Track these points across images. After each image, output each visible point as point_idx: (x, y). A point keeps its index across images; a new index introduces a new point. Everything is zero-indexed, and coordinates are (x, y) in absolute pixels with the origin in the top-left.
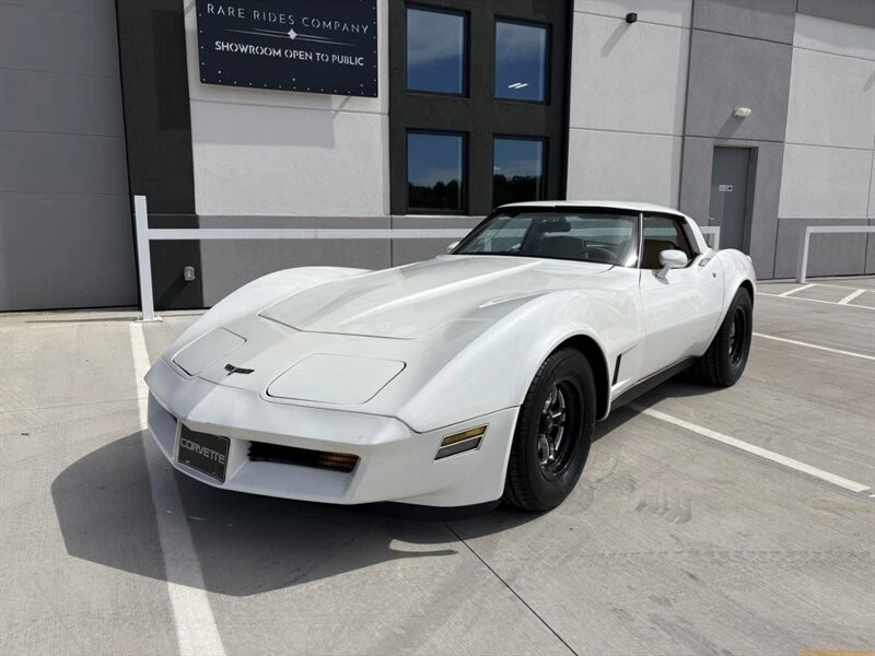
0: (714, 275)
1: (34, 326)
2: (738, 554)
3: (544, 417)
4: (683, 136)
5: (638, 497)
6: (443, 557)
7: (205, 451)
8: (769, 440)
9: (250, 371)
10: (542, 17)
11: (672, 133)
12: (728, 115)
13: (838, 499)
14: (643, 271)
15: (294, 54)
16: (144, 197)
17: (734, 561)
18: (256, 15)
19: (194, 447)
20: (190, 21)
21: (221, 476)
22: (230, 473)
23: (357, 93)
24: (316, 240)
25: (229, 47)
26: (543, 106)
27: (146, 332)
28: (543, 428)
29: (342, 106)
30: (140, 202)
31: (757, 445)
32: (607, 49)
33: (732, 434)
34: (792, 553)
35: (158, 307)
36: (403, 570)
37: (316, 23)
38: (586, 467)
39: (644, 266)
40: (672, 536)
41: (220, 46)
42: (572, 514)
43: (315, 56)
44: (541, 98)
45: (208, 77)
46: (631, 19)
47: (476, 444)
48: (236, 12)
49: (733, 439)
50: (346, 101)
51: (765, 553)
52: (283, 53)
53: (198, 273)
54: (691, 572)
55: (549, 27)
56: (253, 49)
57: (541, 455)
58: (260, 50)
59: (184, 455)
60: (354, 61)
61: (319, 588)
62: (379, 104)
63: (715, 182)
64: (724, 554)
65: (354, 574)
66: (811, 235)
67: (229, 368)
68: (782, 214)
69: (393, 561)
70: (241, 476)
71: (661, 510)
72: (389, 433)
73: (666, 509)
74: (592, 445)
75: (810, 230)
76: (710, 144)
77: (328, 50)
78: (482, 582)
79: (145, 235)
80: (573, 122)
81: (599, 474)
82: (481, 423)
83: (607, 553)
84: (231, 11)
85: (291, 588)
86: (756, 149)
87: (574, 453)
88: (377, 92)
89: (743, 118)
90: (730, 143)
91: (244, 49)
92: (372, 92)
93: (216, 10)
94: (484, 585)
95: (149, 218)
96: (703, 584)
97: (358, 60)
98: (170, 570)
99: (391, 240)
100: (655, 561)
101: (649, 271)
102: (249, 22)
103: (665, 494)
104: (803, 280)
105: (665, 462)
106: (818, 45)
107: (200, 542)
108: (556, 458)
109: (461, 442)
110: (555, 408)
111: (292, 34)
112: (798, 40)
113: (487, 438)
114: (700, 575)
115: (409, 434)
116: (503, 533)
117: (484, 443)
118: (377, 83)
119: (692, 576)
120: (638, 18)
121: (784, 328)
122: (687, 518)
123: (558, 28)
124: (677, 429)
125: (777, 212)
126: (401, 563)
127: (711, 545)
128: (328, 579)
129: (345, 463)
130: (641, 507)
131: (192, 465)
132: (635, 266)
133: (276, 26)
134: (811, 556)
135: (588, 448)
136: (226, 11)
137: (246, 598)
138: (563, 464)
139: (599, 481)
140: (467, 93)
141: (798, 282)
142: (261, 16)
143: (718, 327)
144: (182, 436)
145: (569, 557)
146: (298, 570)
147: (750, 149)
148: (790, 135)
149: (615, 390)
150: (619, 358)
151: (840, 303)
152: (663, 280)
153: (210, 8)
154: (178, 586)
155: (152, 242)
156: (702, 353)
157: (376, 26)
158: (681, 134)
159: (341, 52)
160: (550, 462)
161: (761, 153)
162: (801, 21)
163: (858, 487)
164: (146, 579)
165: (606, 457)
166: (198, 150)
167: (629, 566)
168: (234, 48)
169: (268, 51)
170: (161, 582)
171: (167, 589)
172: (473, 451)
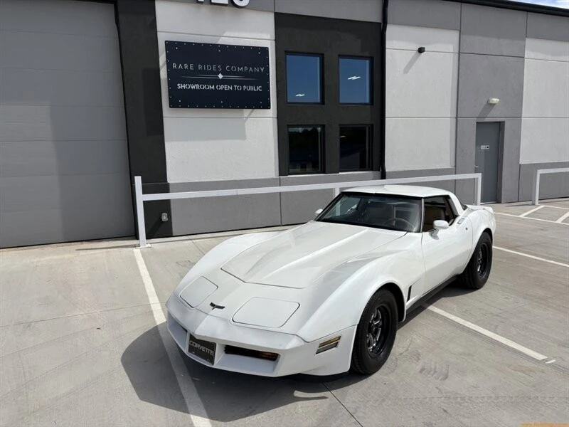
0: (467, 229)
1: (82, 253)
2: (470, 398)
3: (370, 324)
4: (457, 118)
5: (421, 364)
6: (321, 400)
7: (203, 348)
8: (496, 326)
9: (223, 308)
10: (367, 54)
11: (449, 116)
12: (485, 103)
13: (528, 364)
14: (424, 233)
15: (221, 87)
16: (140, 177)
17: (467, 402)
18: (200, 67)
19: (197, 345)
20: (163, 74)
21: (212, 361)
22: (217, 360)
23: (258, 107)
24: (237, 195)
25: (185, 86)
26: (368, 107)
27: (144, 255)
28: (370, 330)
29: (250, 114)
30: (138, 180)
31: (489, 330)
32: (406, 70)
33: (476, 323)
34: (497, 398)
35: (148, 237)
36: (301, 407)
37: (234, 69)
38: (394, 346)
39: (425, 230)
40: (437, 388)
41: (180, 86)
42: (386, 375)
43: (233, 88)
44: (367, 101)
45: (173, 104)
46: (421, 50)
47: (336, 345)
48: (189, 67)
49: (477, 327)
50: (252, 112)
51: (484, 397)
52: (215, 87)
53: (170, 217)
54: (445, 408)
55: (372, 59)
56: (198, 86)
57: (369, 345)
58: (202, 87)
59: (191, 349)
60: (256, 88)
61: (262, 417)
62: (272, 112)
63: (478, 143)
64: (463, 399)
65: (277, 409)
66: (541, 175)
67: (212, 305)
68: (522, 162)
69: (297, 403)
70: (222, 362)
71: (432, 373)
72: (294, 343)
73: (436, 372)
74: (398, 332)
75: (540, 172)
76: (474, 122)
77: (241, 83)
78: (340, 414)
79: (141, 198)
80: (387, 114)
81: (401, 350)
82: (339, 335)
83: (403, 398)
84: (186, 66)
85: (248, 418)
86: (504, 122)
87: (387, 341)
88: (270, 105)
89: (494, 104)
90: (487, 120)
91: (193, 87)
92: (267, 106)
93: (178, 66)
94: (341, 416)
95: (143, 186)
96: (450, 415)
97: (258, 88)
98: (190, 408)
99: (280, 193)
100: (427, 402)
101: (427, 233)
102: (196, 71)
103: (436, 363)
104: (537, 202)
105: (437, 342)
106: (541, 56)
107: (201, 393)
108: (377, 345)
109: (329, 345)
110: (376, 319)
111: (220, 76)
112: (528, 54)
113: (341, 343)
114: (449, 411)
115: (303, 343)
116: (350, 386)
117: (339, 345)
118: (269, 100)
119: (445, 411)
120: (426, 50)
121: (518, 244)
122: (446, 377)
123: (377, 61)
124: (446, 319)
125: (519, 160)
126: (300, 403)
127: (456, 393)
128: (265, 413)
129: (273, 357)
130: (422, 370)
131: (195, 354)
132: (419, 231)
133: (212, 72)
134: (508, 399)
135: (395, 335)
136: (183, 67)
137: (228, 423)
138: (381, 348)
139: (401, 354)
140: (323, 102)
141: (534, 204)
142: (203, 67)
143: (471, 256)
144: (190, 339)
145: (384, 400)
146: (251, 408)
147: (500, 122)
148: (525, 113)
149: (407, 304)
150: (410, 288)
151: (557, 222)
152: (435, 237)
153: (174, 66)
154: (196, 417)
155: (145, 203)
156: (461, 272)
157: (268, 67)
158: (455, 116)
159: (248, 83)
160: (374, 347)
161: (507, 126)
162: (528, 42)
163: (540, 357)
164: (180, 413)
165: (405, 339)
166: (169, 146)
167: (414, 406)
168: (188, 86)
169: (207, 87)
170: (187, 414)
171: (191, 419)
172: (334, 349)
